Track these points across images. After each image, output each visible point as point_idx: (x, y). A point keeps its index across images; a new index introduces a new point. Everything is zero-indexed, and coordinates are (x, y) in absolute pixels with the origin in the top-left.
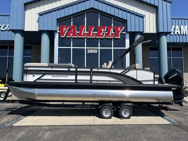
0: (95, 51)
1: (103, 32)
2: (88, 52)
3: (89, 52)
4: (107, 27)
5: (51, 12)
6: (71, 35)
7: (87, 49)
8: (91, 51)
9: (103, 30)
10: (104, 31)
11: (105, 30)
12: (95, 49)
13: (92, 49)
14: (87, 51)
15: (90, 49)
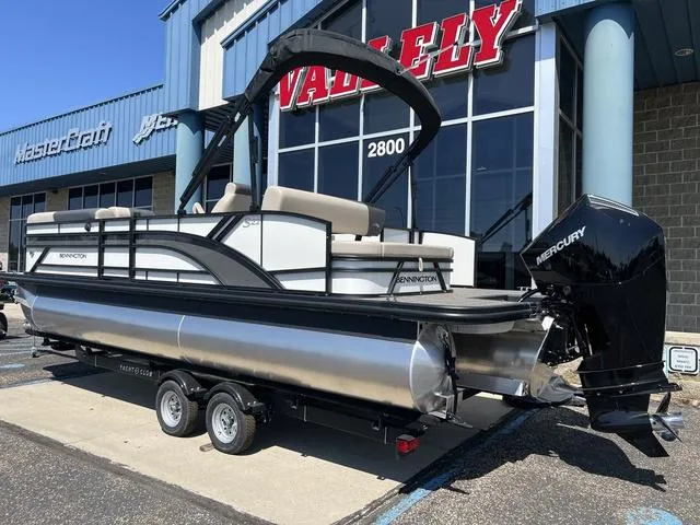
0: (395, 146)
1: (421, 55)
2: (371, 155)
3: (375, 152)
4: (439, 23)
5: (253, 25)
6: (311, 94)
7: (366, 142)
8: (380, 148)
9: (421, 42)
10: (426, 45)
11: (431, 43)
12: (395, 137)
13: (386, 139)
14: (366, 151)
15: (376, 140)
